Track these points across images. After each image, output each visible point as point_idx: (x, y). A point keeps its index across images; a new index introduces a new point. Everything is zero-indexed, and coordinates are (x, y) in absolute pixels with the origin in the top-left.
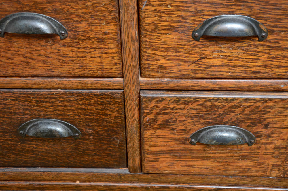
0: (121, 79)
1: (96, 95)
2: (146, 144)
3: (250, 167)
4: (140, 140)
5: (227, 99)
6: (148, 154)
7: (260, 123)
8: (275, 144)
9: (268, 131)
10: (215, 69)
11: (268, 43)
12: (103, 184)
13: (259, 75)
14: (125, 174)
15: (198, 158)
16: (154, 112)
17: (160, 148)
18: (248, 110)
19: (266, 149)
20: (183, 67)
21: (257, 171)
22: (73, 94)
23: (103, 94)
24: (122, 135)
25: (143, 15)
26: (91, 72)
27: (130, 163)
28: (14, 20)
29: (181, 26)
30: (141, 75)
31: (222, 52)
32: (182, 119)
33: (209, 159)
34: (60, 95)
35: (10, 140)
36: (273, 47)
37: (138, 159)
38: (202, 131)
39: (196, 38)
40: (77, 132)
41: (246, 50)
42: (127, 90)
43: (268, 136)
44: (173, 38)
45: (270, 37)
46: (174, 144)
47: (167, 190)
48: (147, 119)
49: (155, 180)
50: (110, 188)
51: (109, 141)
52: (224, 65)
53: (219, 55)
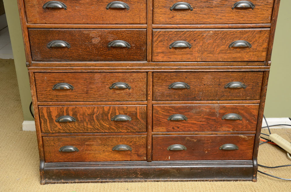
0: (146, 25)
1: (137, 31)
2: (154, 49)
3: (190, 57)
4: (152, 48)
5: (181, 31)
6: (154, 53)
7: (193, 40)
8: (198, 48)
9: (195, 43)
10: (177, 21)
11: (194, 12)
12: (137, 67)
13: (192, 23)
14: (146, 63)
15: (172, 54)
16: (157, 36)
17: (159, 51)
18: (188, 35)
19: (195, 50)
20: (167, 20)
21: (193, 59)
22: (129, 31)
23: (140, 30)
24: (145, 47)
25: (154, 2)
26: (136, 22)
27: (148, 58)
28: (113, 4)
29: (166, 6)
30: (153, 24)
31: (179, 15)
32: (167, 39)
33: (176, 54)
34: (124, 31)
35: (104, 49)
36: (195, 13)
37: (151, 56)
38: (173, 43)
39: (171, 10)
40: (129, 45)
41: (187, 14)
42: (148, 28)
43: (195, 45)
44: (163, 10)
45: (194, 10)
46: (164, 49)
47: (161, 69)
48: (155, 39)
49: (157, 65)
50: (140, 69)
51: (141, 49)
52: (180, 19)
53: (178, 16)
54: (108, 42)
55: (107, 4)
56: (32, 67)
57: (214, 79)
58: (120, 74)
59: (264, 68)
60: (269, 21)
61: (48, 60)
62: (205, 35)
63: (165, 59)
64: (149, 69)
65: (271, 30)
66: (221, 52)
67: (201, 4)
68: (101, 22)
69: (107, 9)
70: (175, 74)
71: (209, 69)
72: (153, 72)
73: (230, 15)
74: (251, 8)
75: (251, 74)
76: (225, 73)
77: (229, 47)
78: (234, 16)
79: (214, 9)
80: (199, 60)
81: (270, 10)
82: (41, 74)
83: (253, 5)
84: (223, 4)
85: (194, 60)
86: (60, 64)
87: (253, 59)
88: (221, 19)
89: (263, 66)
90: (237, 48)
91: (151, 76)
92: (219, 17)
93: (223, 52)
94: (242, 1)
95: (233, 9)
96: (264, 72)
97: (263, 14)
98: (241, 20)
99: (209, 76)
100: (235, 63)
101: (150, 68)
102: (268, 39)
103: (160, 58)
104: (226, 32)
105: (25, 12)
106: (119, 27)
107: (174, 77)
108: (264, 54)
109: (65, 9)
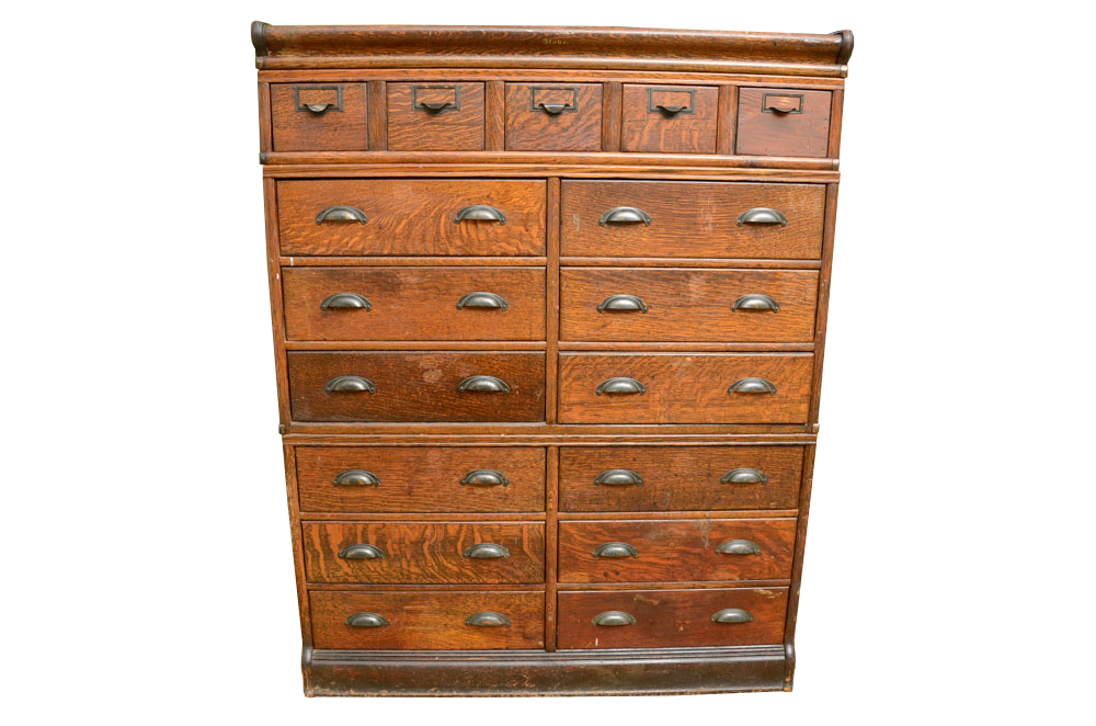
0: (545, 342)
1: (524, 356)
2: (562, 395)
3: (643, 414)
4: (557, 394)
5: (623, 356)
6: (563, 405)
7: (648, 375)
8: (660, 393)
9: (654, 382)
10: (613, 334)
11: (649, 315)
12: (524, 436)
13: (645, 339)
14: (543, 427)
15: (603, 407)
16: (569, 367)
17: (574, 398)
18: (638, 365)
19: (654, 398)
20: (591, 332)
21: (649, 418)
22: (506, 355)
23: (530, 354)
24: (542, 390)
25: (563, 294)
26: (522, 337)
27: (548, 416)
28: (472, 297)
29: (589, 303)
30: (559, 339)
31: (618, 321)
32: (590, 373)
33: (611, 408)
34: (496, 355)
35: (451, 396)
36: (653, 318)
37: (554, 411)
38: (605, 383)
39: (599, 311)
40: (506, 387)
41: (635, 320)
42: (548, 350)
43: (655, 386)
44: (583, 311)
45: (650, 311)
46: (584, 396)
47: (577, 440)
48: (564, 374)
49: (568, 431)
50: (530, 440)
51: (532, 396)
52: (620, 331)
53: (616, 323)
54: (458, 381)
55: (459, 298)
56: (292, 435)
57: (697, 462)
58: (486, 452)
59: (805, 439)
60: (811, 338)
61: (326, 419)
62: (675, 365)
63: (587, 417)
64: (550, 440)
65: (814, 357)
66: (712, 402)
67: (666, 300)
68: (445, 337)
69: (459, 308)
70: (609, 451)
71: (686, 439)
72: (559, 447)
73: (729, 323)
74: (771, 309)
75: (777, 452)
76: (722, 449)
77: (728, 392)
78: (737, 326)
79: (692, 311)
80: (662, 419)
81: (812, 315)
82: (309, 450)
83: (775, 304)
84: (713, 301)
85: (653, 421)
86: (353, 428)
87: (780, 419)
88: (709, 331)
89: (802, 435)
90: (745, 394)
91: (556, 457)
92: (704, 326)
93: (716, 402)
94: (751, 295)
95: (733, 310)
96: (805, 446)
97: (797, 323)
98: (752, 333)
99: (686, 456)
100: (742, 427)
101: (552, 439)
102: (810, 377)
103: (575, 415)
104: (722, 360)
105: (284, 317)
106: (483, 348)
107: (608, 458)
108: (804, 408)
109: (368, 310)
